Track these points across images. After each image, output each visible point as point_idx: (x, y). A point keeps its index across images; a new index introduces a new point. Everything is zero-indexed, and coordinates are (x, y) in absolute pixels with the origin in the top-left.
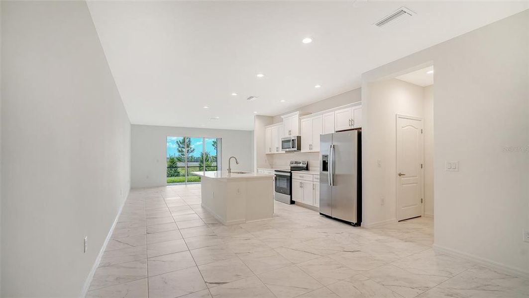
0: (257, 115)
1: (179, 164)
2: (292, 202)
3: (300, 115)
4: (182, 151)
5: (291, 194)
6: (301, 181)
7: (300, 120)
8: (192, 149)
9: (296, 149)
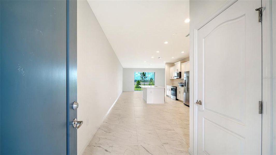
0: (166, 63)
1: (141, 83)
2: (177, 100)
3: (181, 63)
4: (142, 78)
5: (176, 96)
6: (179, 91)
7: (181, 65)
8: (146, 77)
9: (179, 77)
